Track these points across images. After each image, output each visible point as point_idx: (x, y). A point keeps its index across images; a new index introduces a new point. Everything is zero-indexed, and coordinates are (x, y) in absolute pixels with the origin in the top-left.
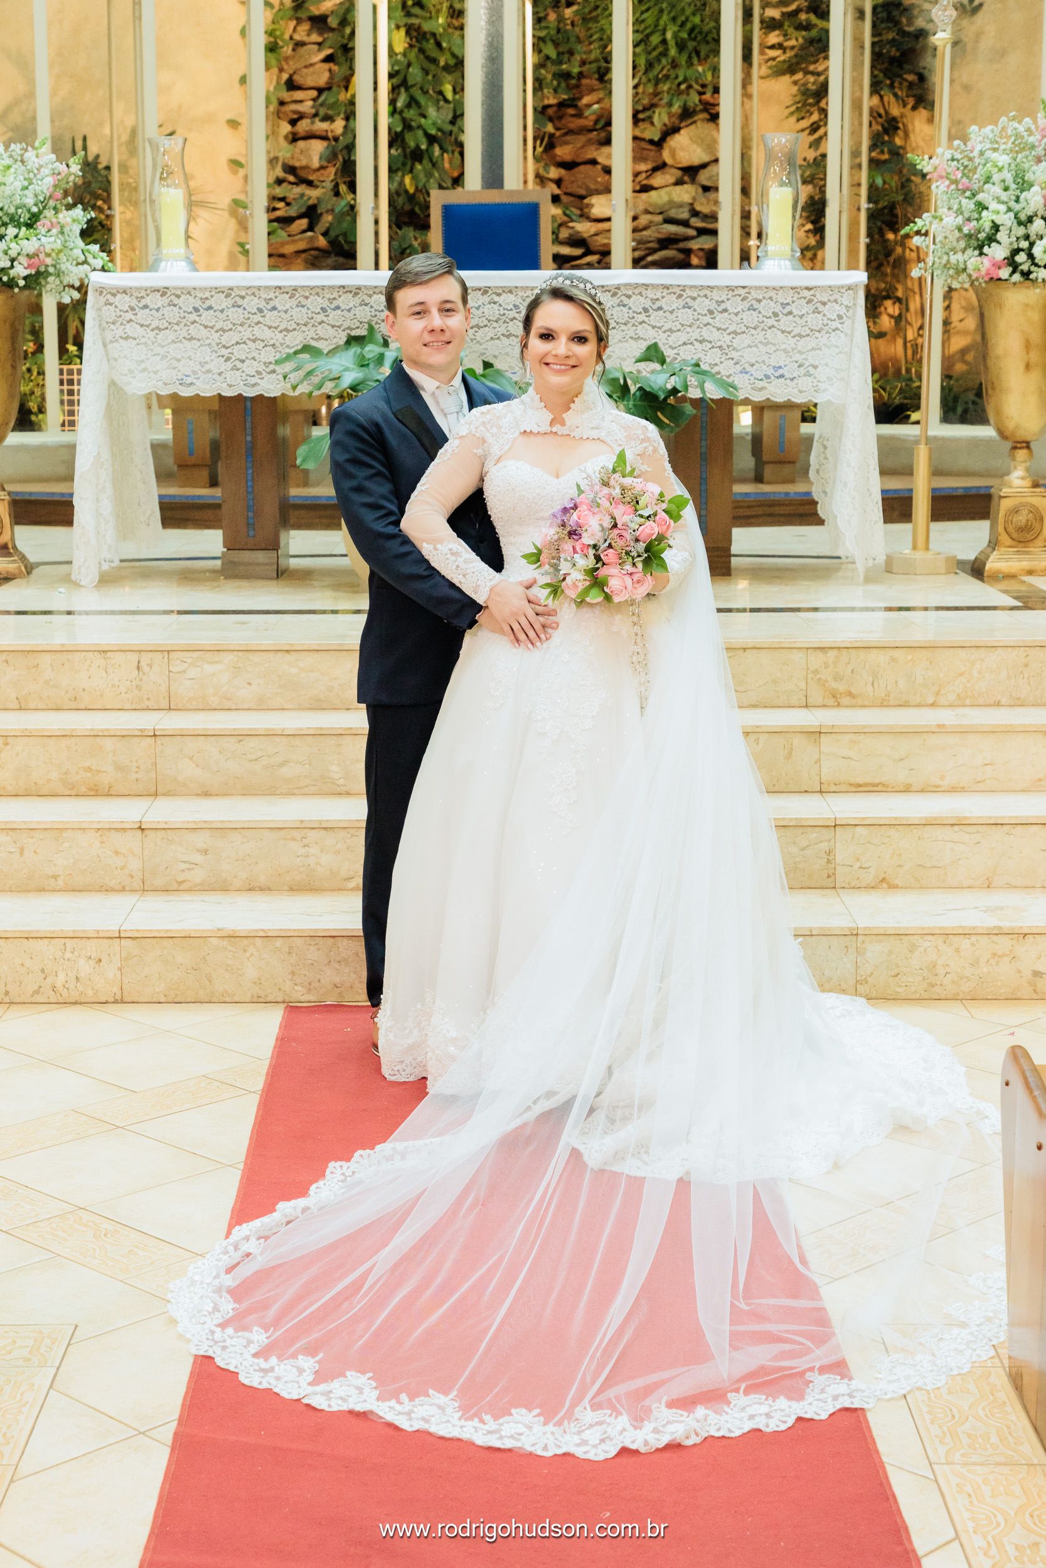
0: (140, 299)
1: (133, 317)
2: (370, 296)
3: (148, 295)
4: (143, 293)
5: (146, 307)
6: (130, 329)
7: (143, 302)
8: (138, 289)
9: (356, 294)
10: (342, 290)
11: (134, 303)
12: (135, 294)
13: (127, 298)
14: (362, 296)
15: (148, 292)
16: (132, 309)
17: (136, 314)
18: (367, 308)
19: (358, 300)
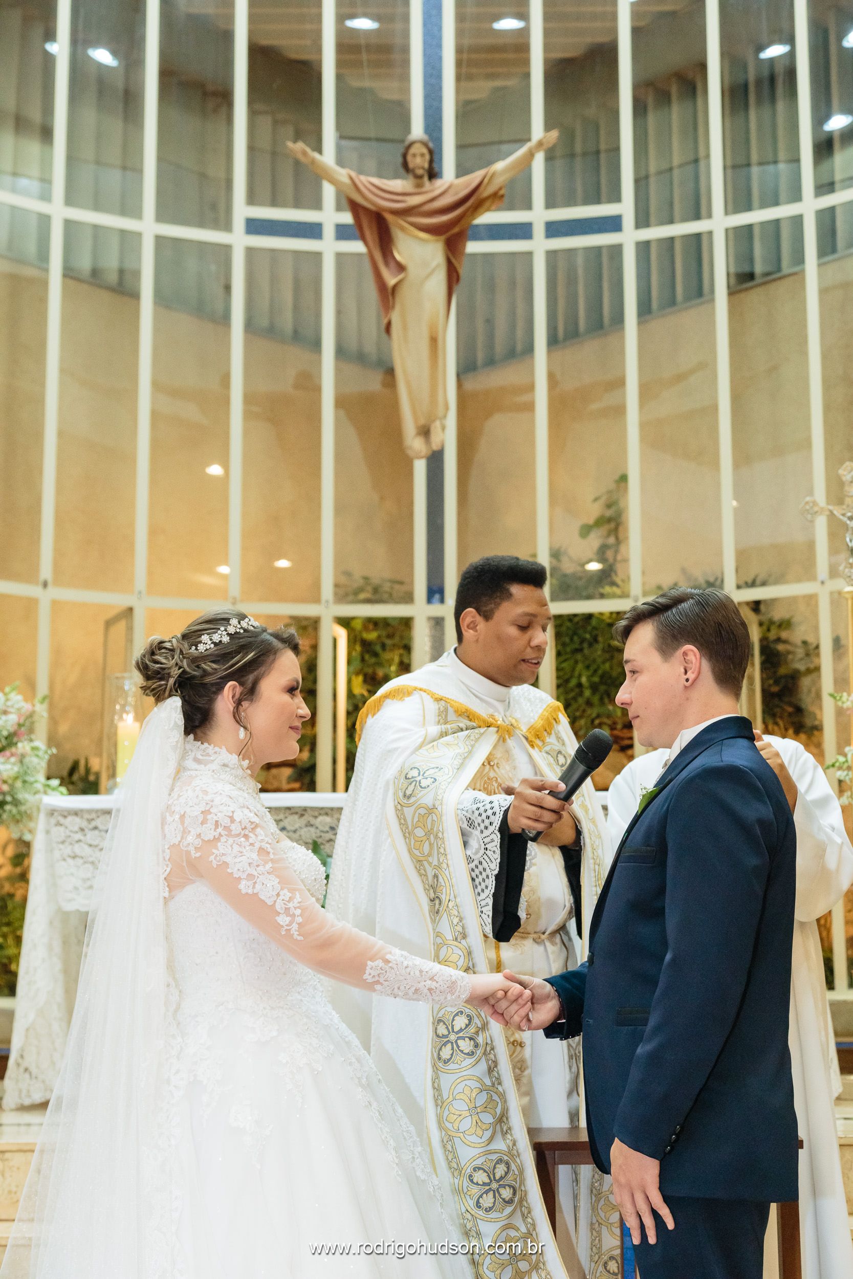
0: (90, 821)
1: (82, 838)
2: (316, 817)
3: (98, 817)
4: (94, 815)
5: (96, 828)
6: (77, 849)
7: (93, 824)
8: (90, 811)
9: (302, 815)
10: (288, 812)
11: (84, 824)
12: (86, 816)
13: (77, 820)
14: (307, 817)
15: (99, 814)
16: (82, 830)
17: (85, 835)
18: (312, 830)
19: (303, 821)
